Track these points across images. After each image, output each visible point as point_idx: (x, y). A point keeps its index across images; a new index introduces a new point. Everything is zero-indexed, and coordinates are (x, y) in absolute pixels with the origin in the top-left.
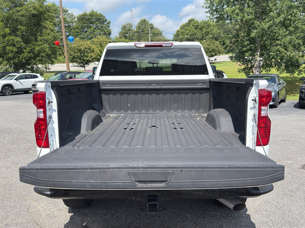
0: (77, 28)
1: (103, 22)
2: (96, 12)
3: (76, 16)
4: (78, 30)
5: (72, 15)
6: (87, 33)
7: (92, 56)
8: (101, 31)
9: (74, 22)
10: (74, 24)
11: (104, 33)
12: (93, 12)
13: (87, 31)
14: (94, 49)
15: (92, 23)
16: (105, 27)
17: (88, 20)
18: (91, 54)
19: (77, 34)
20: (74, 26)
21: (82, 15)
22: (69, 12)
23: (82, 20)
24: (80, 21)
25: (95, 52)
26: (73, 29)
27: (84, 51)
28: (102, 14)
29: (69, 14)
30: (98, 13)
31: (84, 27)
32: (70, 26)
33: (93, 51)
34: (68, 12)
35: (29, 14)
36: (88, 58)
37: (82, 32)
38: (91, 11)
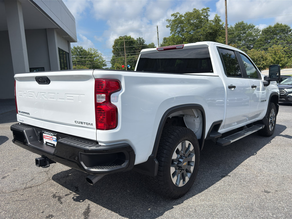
0: (261, 40)
1: (287, 33)
2: (281, 24)
3: (261, 30)
4: (261, 42)
5: (258, 30)
6: (270, 44)
7: (264, 64)
8: (284, 41)
9: (259, 35)
10: (259, 37)
11: (287, 42)
12: (278, 24)
13: (270, 42)
14: (267, 57)
15: (276, 34)
16: (289, 37)
17: (273, 32)
18: (264, 62)
19: (260, 46)
20: (259, 39)
21: (267, 29)
22: (256, 27)
23: (266, 33)
24: (265, 34)
25: (268, 60)
26: (257, 42)
27: (257, 60)
28: (287, 25)
29: (255, 29)
30: (283, 24)
31: (268, 39)
32: (255, 40)
33: (266, 59)
34: (254, 28)
35: (205, 33)
36: (260, 65)
37: (265, 44)
38: (276, 24)
